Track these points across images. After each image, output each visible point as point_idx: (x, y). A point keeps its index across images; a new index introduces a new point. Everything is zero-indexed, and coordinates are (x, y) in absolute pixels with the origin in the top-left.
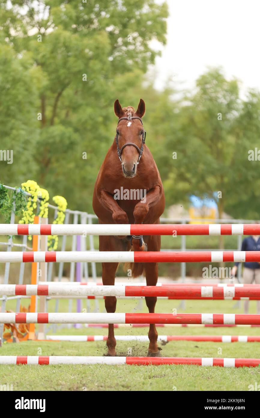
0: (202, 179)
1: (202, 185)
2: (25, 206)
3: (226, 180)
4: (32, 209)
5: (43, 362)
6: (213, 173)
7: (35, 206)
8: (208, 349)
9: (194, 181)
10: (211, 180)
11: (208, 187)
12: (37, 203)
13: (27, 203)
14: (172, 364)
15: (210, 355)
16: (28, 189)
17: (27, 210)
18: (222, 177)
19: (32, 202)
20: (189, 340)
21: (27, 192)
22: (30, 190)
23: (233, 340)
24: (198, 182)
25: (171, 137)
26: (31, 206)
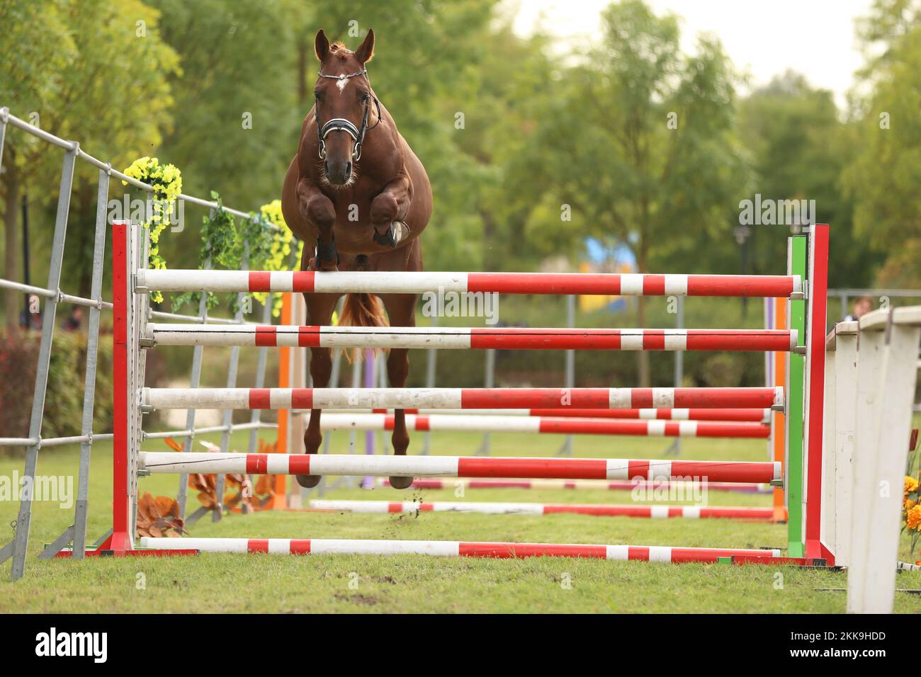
0: (607, 204)
1: (607, 217)
2: (268, 251)
3: (653, 208)
4: (281, 256)
5: (300, 549)
6: (628, 195)
7: (287, 250)
8: (617, 529)
9: (591, 209)
10: (625, 208)
11: (618, 220)
12: (291, 244)
13: (272, 245)
14: (551, 556)
15: (624, 539)
16: (273, 218)
17: (272, 258)
18: (645, 203)
19: (282, 244)
20: (582, 511)
21: (273, 222)
22: (277, 219)
23: (672, 514)
24: (600, 212)
25: (549, 123)
26: (279, 250)
